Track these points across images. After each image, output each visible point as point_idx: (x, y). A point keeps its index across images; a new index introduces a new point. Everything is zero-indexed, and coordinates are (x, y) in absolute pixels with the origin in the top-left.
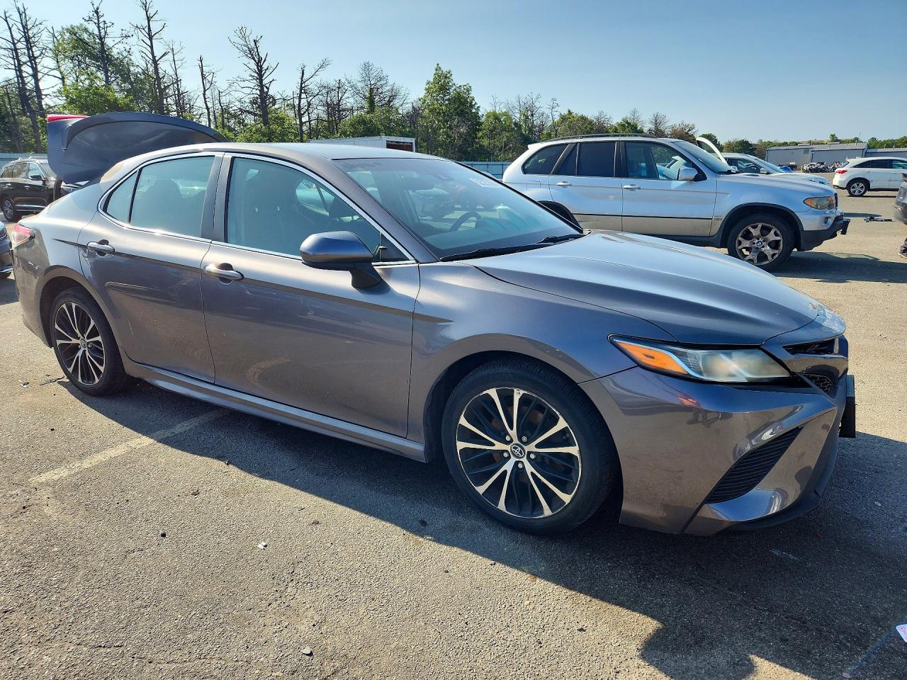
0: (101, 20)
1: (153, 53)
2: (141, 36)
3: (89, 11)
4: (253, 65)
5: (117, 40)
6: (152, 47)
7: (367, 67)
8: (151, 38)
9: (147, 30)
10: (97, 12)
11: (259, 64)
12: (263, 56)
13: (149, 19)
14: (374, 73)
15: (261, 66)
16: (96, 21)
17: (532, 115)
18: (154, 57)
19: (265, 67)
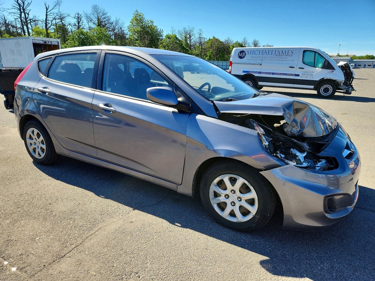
17: (190, 38)
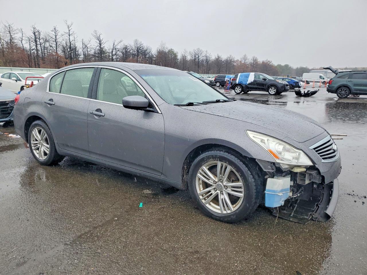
0: (56, 31)
1: (70, 40)
2: (67, 35)
3: (53, 28)
4: (98, 42)
5: (60, 36)
6: (69, 38)
7: (136, 41)
8: (69, 36)
9: (68, 33)
10: (55, 29)
11: (100, 41)
12: (101, 39)
13: (69, 31)
14: (138, 43)
15: (101, 42)
16: (55, 31)
18: (70, 41)
19: (102, 42)
